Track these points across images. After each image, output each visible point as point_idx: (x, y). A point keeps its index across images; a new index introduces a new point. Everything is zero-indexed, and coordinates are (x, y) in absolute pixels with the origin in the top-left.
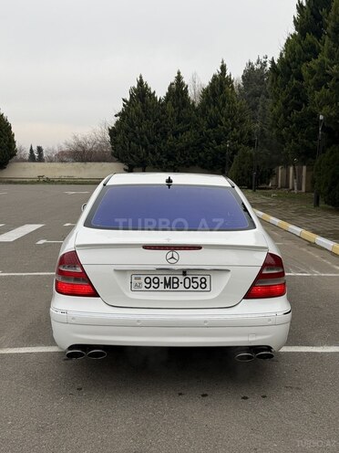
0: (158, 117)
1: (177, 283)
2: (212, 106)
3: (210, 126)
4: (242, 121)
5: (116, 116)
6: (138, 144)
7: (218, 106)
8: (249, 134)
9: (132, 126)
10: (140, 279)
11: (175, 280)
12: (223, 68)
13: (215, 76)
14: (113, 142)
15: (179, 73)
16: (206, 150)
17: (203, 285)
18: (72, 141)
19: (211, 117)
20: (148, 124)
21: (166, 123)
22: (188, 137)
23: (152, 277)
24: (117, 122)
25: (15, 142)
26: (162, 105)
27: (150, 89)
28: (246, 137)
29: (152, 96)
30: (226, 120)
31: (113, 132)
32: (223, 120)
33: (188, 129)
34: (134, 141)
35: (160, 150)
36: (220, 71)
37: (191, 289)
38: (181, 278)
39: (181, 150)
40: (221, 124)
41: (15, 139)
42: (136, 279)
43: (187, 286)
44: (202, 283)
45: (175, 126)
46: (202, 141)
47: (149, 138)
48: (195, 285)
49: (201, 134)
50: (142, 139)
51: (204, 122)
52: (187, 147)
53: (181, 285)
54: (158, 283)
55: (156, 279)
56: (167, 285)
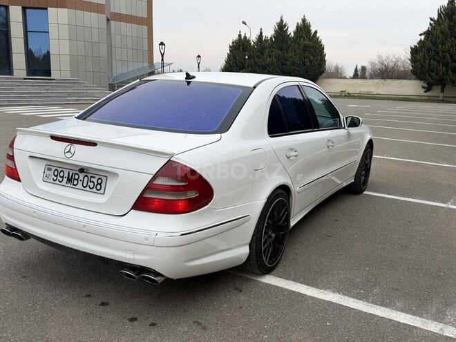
1: (77, 180)
5: (421, 35)
6: (438, 62)
9: (435, 44)
10: (51, 170)
11: (77, 177)
14: (414, 59)
17: (98, 186)
18: (376, 60)
23: (60, 170)
24: (421, 41)
25: (325, 61)
31: (414, 51)
34: (434, 60)
38: (81, 176)
41: (326, 58)
42: (48, 169)
43: (85, 185)
47: (451, 56)
48: (92, 186)
53: (80, 183)
54: (63, 177)
55: (62, 173)
56: (69, 180)
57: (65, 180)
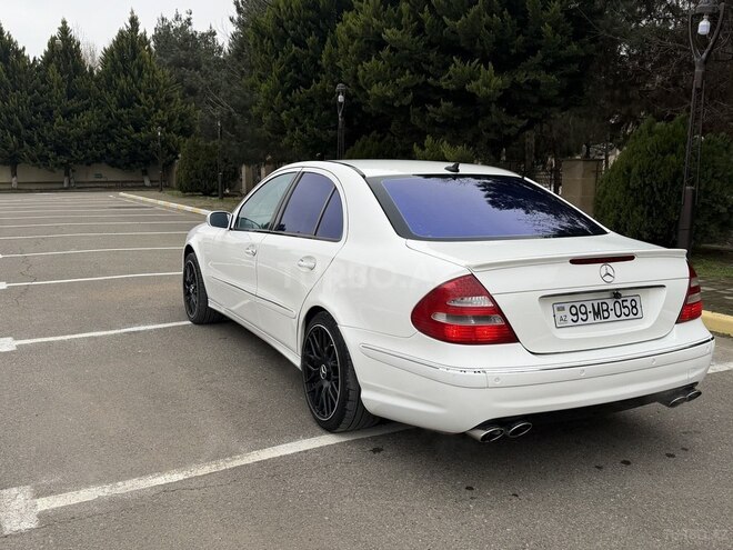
0: (37, 87)
1: (607, 310)
2: (123, 76)
3: (121, 105)
4: (168, 100)
7: (132, 77)
8: (181, 119)
10: (563, 309)
11: (605, 307)
12: (134, 21)
13: (121, 32)
15: (64, 23)
16: (118, 140)
17: (634, 311)
19: (122, 93)
20: (19, 97)
21: (50, 97)
22: (88, 120)
23: (578, 305)
26: (39, 69)
27: (15, 44)
28: (176, 122)
29: (19, 54)
30: (147, 98)
32: (142, 96)
33: (87, 107)
35: (42, 138)
36: (129, 24)
37: (623, 317)
38: (611, 303)
39: (79, 139)
40: (139, 103)
42: (559, 309)
43: (618, 313)
44: (633, 307)
45: (65, 103)
46: (111, 127)
47: (22, 120)
48: (627, 312)
49: (109, 115)
50: (11, 121)
51: (112, 100)
52: (88, 135)
53: (612, 313)
54: (586, 313)
55: (583, 308)
56: (597, 314)
57: (591, 316)
